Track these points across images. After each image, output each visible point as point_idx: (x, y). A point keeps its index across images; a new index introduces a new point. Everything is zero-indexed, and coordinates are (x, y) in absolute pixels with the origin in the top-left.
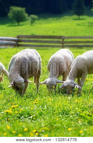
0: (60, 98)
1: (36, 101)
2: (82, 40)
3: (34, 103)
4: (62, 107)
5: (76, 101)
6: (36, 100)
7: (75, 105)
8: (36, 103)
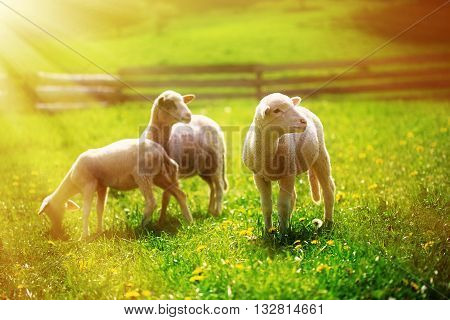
0: (268, 259)
1: (200, 274)
2: (316, 73)
3: (192, 279)
4: (278, 289)
5: (318, 269)
6: (197, 271)
7: (317, 282)
8: (197, 281)
